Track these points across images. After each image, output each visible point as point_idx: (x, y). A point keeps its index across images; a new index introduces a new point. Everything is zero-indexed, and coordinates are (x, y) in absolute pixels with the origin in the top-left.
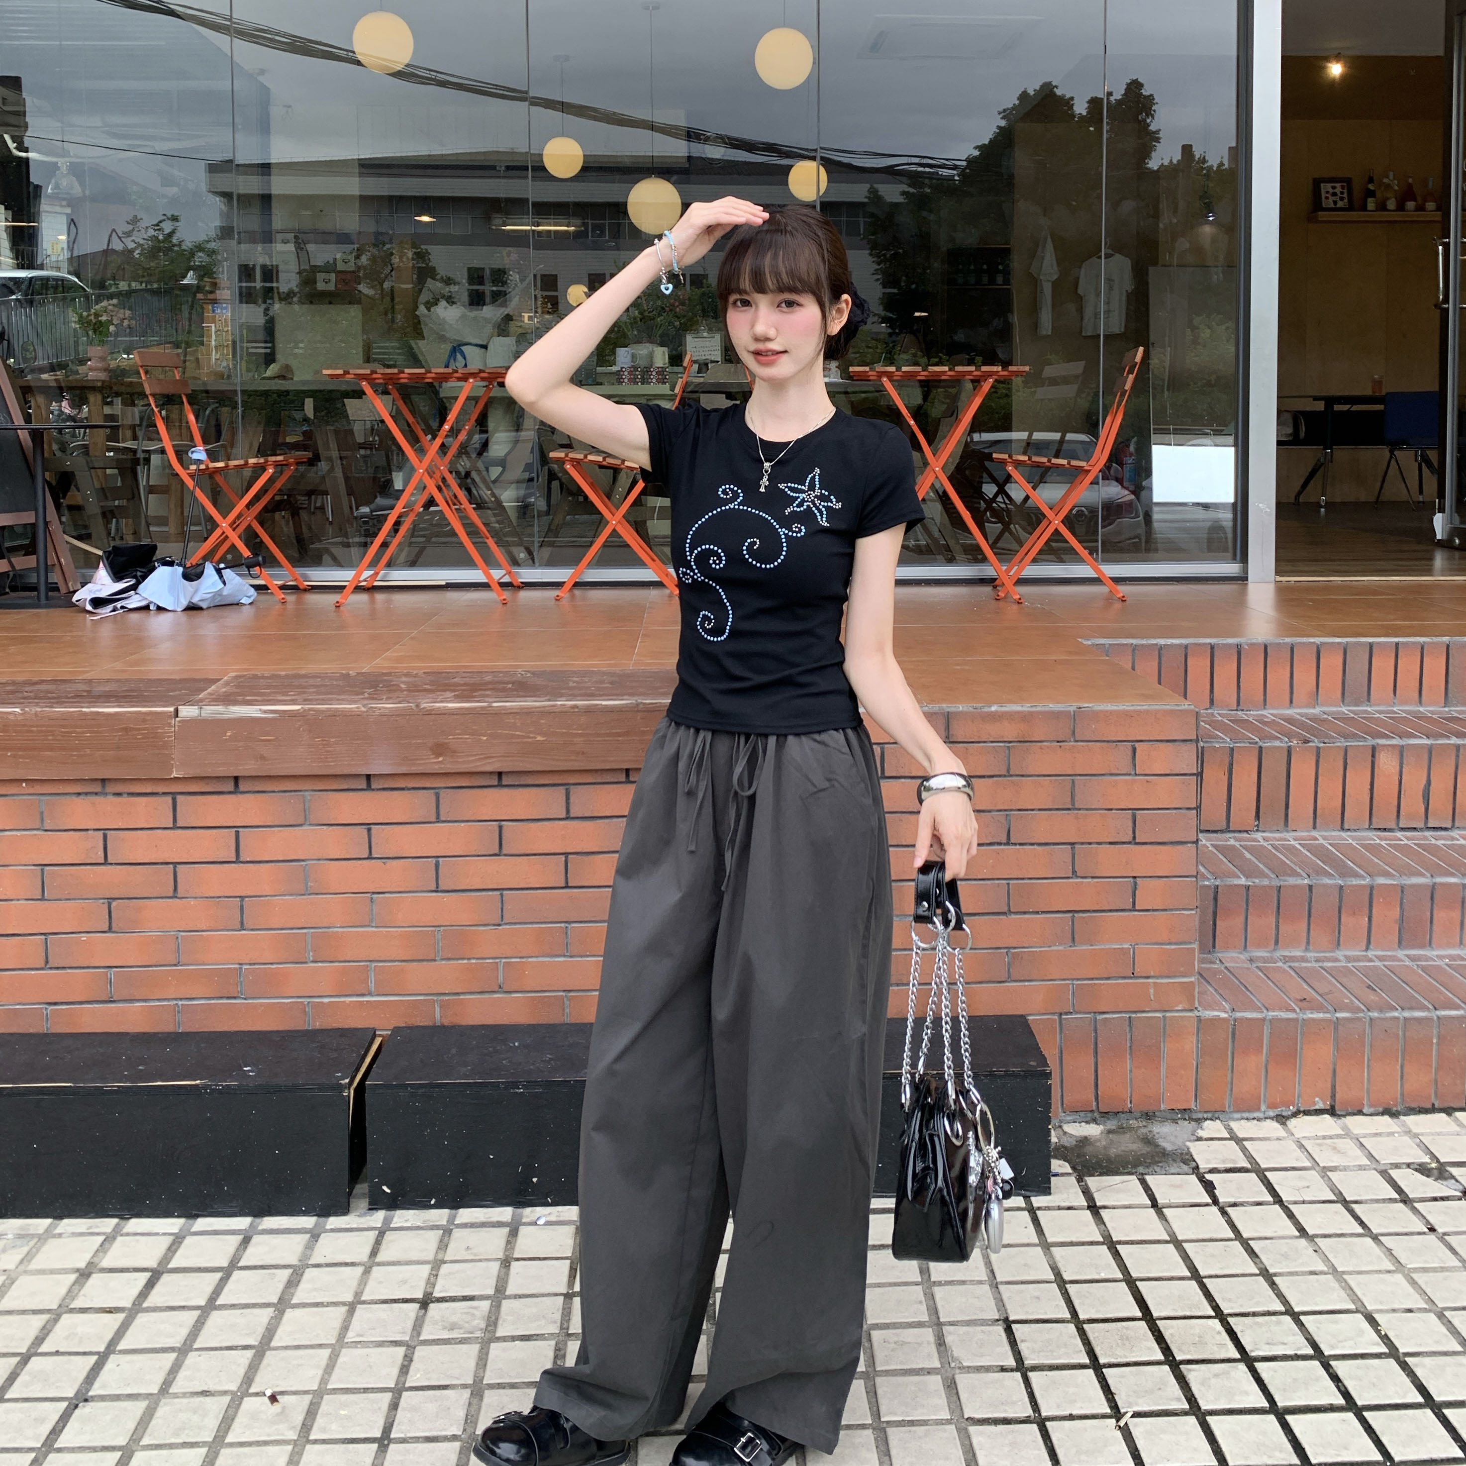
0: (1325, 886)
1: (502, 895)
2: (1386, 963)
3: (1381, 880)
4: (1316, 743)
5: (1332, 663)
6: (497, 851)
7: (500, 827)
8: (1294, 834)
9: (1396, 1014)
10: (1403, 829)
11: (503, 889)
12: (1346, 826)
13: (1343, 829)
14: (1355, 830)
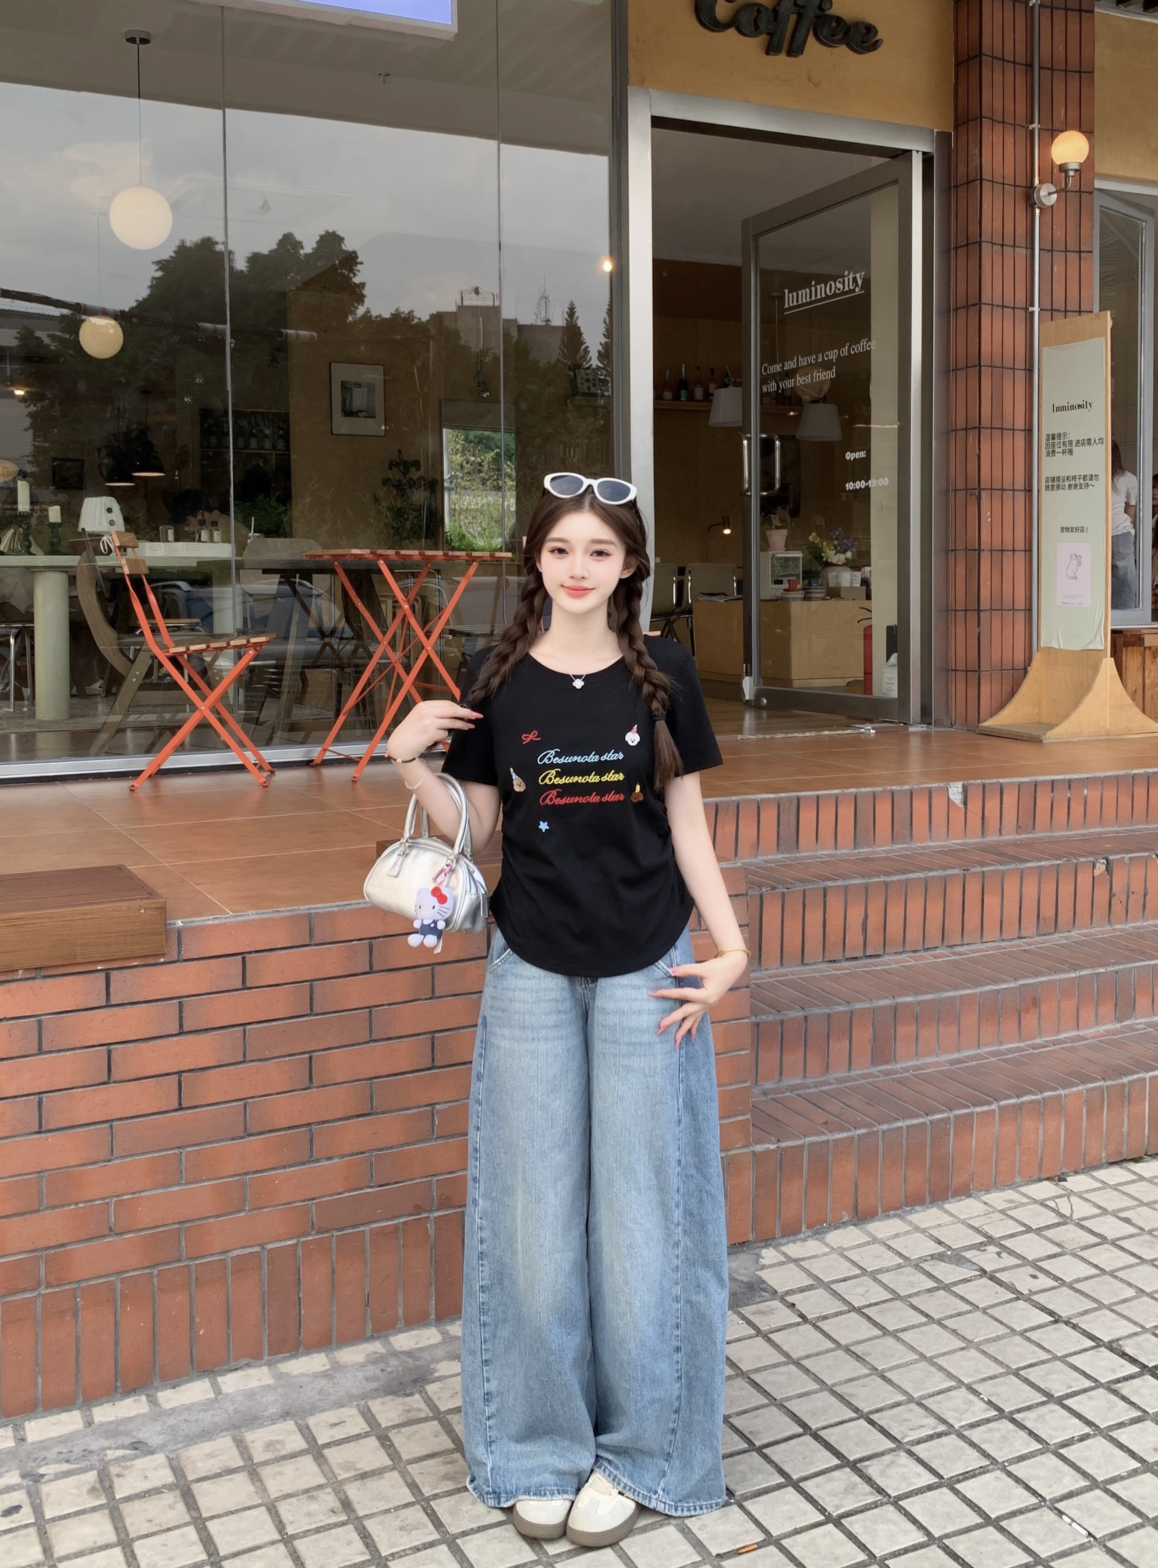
0: (816, 1015)
1: (111, 1126)
2: (869, 1080)
3: (858, 1006)
4: (781, 889)
5: (769, 816)
6: (106, 1079)
7: (109, 1052)
8: (766, 972)
9: (899, 1124)
10: (847, 959)
11: (112, 1120)
12: (806, 962)
13: (803, 964)
14: (812, 964)
